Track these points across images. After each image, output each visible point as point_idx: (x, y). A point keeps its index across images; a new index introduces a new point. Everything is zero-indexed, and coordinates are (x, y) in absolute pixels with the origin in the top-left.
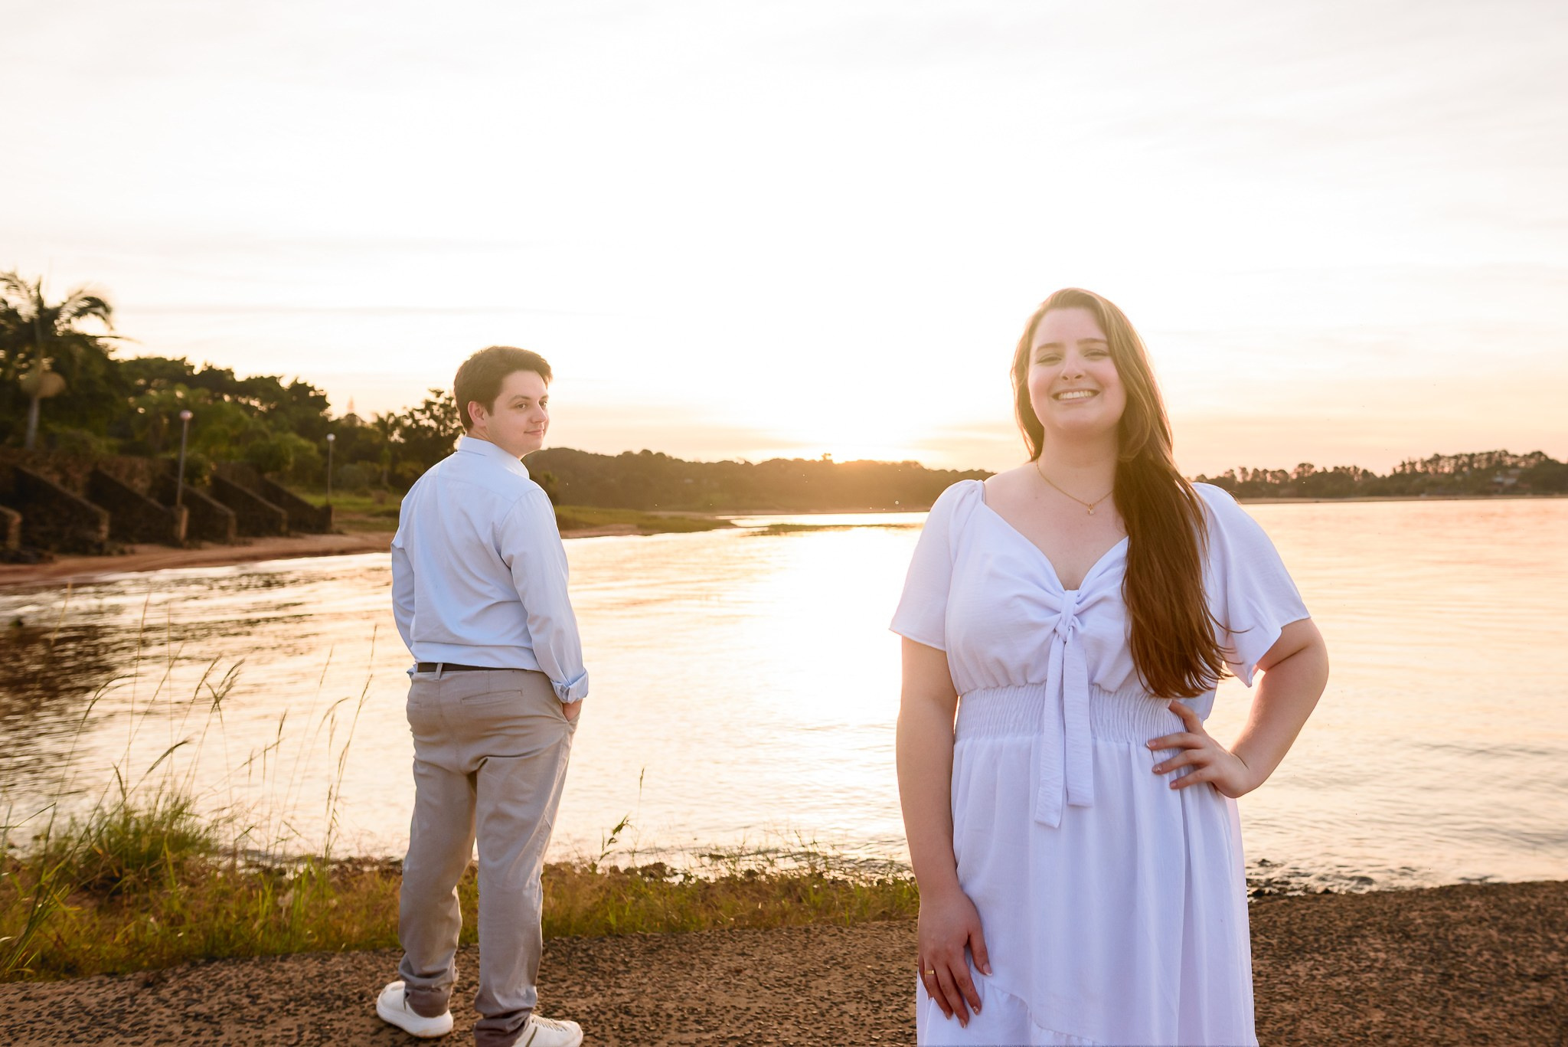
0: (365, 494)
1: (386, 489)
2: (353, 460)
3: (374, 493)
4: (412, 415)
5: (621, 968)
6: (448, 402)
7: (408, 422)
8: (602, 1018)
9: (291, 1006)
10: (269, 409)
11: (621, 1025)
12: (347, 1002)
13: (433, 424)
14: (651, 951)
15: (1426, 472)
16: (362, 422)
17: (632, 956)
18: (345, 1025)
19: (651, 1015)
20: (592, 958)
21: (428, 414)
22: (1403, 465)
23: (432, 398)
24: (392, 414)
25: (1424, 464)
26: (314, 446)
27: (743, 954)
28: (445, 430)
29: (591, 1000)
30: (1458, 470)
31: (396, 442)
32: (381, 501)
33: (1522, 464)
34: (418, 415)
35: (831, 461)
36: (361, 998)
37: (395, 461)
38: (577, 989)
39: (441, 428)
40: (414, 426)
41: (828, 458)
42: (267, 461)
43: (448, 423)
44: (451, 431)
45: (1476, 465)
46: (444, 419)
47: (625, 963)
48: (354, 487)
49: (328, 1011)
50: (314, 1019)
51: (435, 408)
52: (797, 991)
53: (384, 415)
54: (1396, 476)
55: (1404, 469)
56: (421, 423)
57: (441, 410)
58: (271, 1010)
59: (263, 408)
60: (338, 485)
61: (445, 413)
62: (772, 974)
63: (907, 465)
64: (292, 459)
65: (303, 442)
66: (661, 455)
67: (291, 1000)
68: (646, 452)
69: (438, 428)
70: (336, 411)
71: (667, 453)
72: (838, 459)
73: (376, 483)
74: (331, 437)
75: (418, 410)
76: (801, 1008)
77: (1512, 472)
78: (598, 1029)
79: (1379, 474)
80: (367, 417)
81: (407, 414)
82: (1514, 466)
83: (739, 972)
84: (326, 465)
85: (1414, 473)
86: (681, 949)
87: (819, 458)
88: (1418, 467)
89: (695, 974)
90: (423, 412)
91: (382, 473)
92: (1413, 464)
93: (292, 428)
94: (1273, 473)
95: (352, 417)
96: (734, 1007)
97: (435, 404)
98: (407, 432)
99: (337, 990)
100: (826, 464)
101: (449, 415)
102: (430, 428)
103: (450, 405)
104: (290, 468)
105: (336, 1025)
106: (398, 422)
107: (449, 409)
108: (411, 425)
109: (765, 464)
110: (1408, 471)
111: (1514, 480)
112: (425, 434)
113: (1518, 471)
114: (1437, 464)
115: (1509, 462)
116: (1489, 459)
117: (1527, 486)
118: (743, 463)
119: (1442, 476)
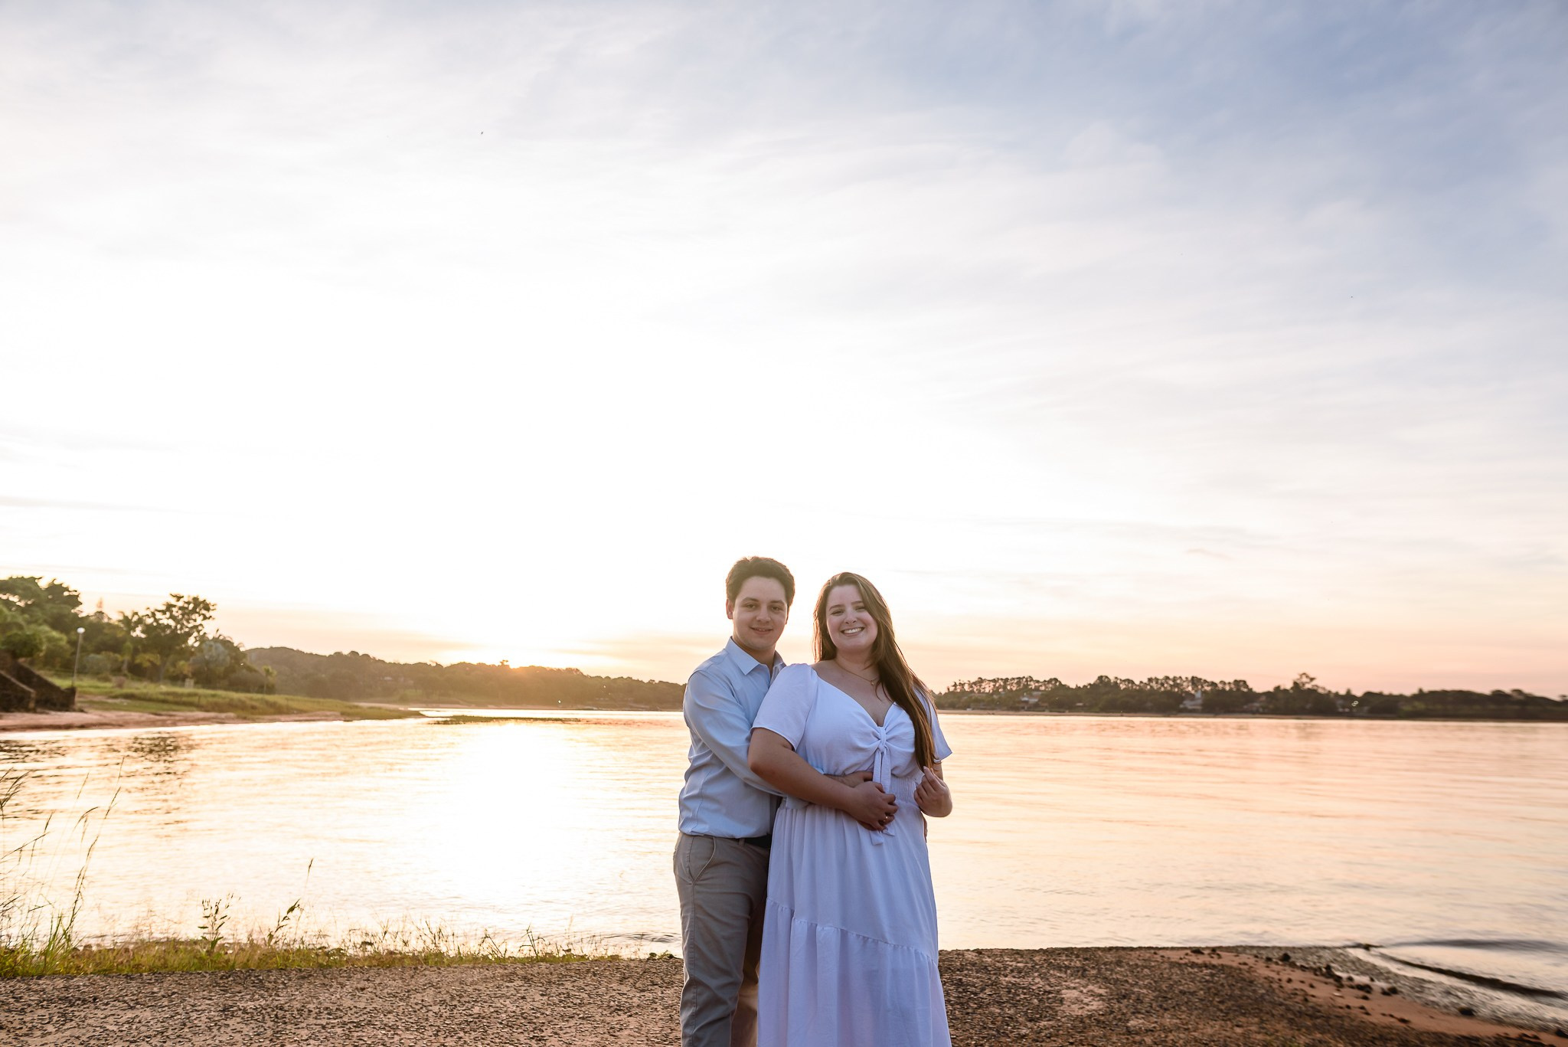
0: (106, 680)
1: (125, 675)
2: (98, 651)
3: (114, 679)
4: (154, 615)
5: (281, 986)
6: (186, 605)
7: (149, 621)
8: (264, 1011)
10: (26, 604)
11: (276, 1015)
13: (172, 623)
14: (303, 978)
15: (972, 691)
16: (109, 619)
17: (290, 980)
19: (298, 1010)
20: (261, 981)
21: (168, 614)
22: (955, 685)
23: (173, 601)
24: (136, 613)
25: (971, 685)
26: (65, 637)
28: (181, 629)
29: (257, 1003)
30: (996, 691)
31: (138, 639)
32: (120, 686)
33: (1043, 688)
34: (159, 615)
35: (508, 666)
37: (136, 652)
38: (248, 997)
39: (179, 626)
40: (155, 624)
41: (505, 663)
42: (25, 647)
43: (185, 623)
44: (187, 630)
45: (1009, 688)
46: (182, 619)
47: (283, 983)
48: (97, 673)
51: (174, 609)
53: (129, 614)
54: (949, 693)
55: (955, 689)
56: (161, 622)
57: (180, 612)
59: (22, 604)
60: (83, 671)
61: (183, 615)
63: (569, 670)
64: (44, 647)
65: (55, 634)
66: (366, 656)
68: (354, 653)
69: (176, 627)
70: (86, 609)
71: (372, 655)
72: (514, 665)
73: (117, 671)
74: (81, 630)
75: (159, 611)
77: (1035, 693)
78: (261, 1017)
80: (114, 616)
81: (149, 613)
82: (1037, 689)
83: (363, 990)
84: (74, 653)
85: (963, 692)
86: (325, 977)
87: (497, 663)
88: (966, 688)
89: (332, 990)
90: (164, 612)
91: (123, 662)
92: (962, 685)
93: (46, 622)
95: (100, 614)
97: (175, 606)
98: (148, 629)
100: (503, 667)
101: (186, 617)
102: (168, 626)
103: (187, 608)
104: (42, 654)
106: (140, 621)
107: (187, 611)
108: (152, 624)
109: (453, 666)
110: (959, 690)
111: (1036, 700)
112: (164, 631)
113: (1040, 693)
114: (980, 686)
115: (1033, 685)
116: (1018, 683)
117: (1046, 704)
118: (435, 665)
119: (984, 695)
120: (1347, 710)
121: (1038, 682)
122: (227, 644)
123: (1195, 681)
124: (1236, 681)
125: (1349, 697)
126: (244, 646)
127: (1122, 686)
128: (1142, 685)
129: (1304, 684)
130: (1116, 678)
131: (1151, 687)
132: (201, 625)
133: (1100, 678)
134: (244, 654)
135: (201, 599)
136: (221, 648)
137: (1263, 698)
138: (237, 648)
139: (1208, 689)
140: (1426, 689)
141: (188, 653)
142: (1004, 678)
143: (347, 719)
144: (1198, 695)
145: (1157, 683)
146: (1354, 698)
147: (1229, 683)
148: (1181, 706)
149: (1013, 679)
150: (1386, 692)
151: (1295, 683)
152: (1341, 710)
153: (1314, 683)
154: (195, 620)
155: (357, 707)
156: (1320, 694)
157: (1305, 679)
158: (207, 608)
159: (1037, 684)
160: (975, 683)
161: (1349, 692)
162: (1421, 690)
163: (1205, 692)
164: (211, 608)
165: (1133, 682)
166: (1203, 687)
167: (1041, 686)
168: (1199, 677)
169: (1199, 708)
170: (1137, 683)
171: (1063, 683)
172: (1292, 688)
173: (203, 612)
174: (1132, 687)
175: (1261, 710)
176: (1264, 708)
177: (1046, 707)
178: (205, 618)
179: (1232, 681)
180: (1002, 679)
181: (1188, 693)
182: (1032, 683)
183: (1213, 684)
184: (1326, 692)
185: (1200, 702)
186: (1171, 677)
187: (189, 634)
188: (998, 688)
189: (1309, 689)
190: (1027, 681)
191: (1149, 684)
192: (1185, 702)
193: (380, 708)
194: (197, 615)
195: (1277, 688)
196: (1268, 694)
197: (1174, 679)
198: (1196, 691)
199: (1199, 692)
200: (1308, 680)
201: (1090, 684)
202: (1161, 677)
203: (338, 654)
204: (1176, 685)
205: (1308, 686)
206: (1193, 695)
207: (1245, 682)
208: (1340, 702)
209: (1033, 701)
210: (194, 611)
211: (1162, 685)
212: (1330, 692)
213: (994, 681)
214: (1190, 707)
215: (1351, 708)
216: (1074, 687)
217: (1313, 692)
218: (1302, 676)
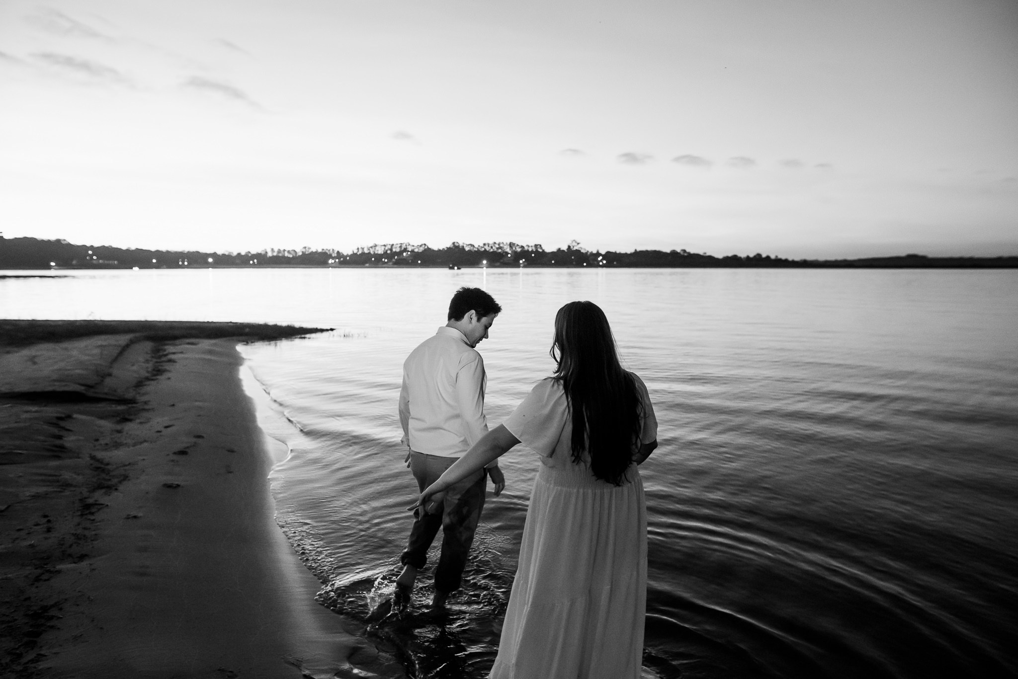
22: (358, 249)
25: (369, 249)
30: (385, 252)
33: (417, 250)
45: (394, 250)
54: (356, 255)
55: (358, 251)
63: (58, 240)
77: (412, 253)
79: (345, 254)
82: (413, 251)
85: (363, 253)
88: (366, 251)
92: (363, 249)
94: (289, 252)
110: (360, 252)
113: (415, 253)
114: (375, 249)
115: (410, 248)
116: (400, 247)
119: (377, 255)
120: (595, 262)
121: (413, 246)
123: (511, 245)
124: (535, 245)
125: (598, 254)
127: (467, 249)
128: (479, 248)
129: (573, 247)
130: (464, 243)
131: (485, 249)
137: (551, 255)
139: (519, 249)
140: (638, 250)
145: (488, 246)
146: (601, 255)
147: (532, 246)
149: (397, 244)
150: (618, 252)
151: (569, 247)
152: (592, 262)
153: (579, 246)
156: (583, 253)
157: (574, 244)
159: (412, 248)
160: (371, 247)
161: (598, 252)
162: (636, 250)
163: (516, 252)
165: (474, 246)
166: (516, 248)
168: (514, 242)
170: (476, 246)
171: (430, 247)
172: (567, 249)
174: (473, 249)
175: (548, 263)
180: (389, 245)
181: (507, 252)
183: (522, 247)
184: (586, 251)
186: (497, 242)
188: (387, 251)
189: (576, 250)
190: (405, 245)
191: (484, 247)
195: (559, 249)
196: (553, 253)
197: (499, 244)
198: (511, 251)
199: (513, 252)
200: (576, 244)
201: (447, 248)
202: (491, 242)
204: (500, 248)
205: (576, 248)
206: (510, 253)
207: (540, 245)
208: (592, 257)
211: (492, 247)
212: (588, 251)
213: (384, 246)
214: (507, 262)
215: (598, 261)
216: (436, 249)
217: (578, 251)
218: (574, 242)
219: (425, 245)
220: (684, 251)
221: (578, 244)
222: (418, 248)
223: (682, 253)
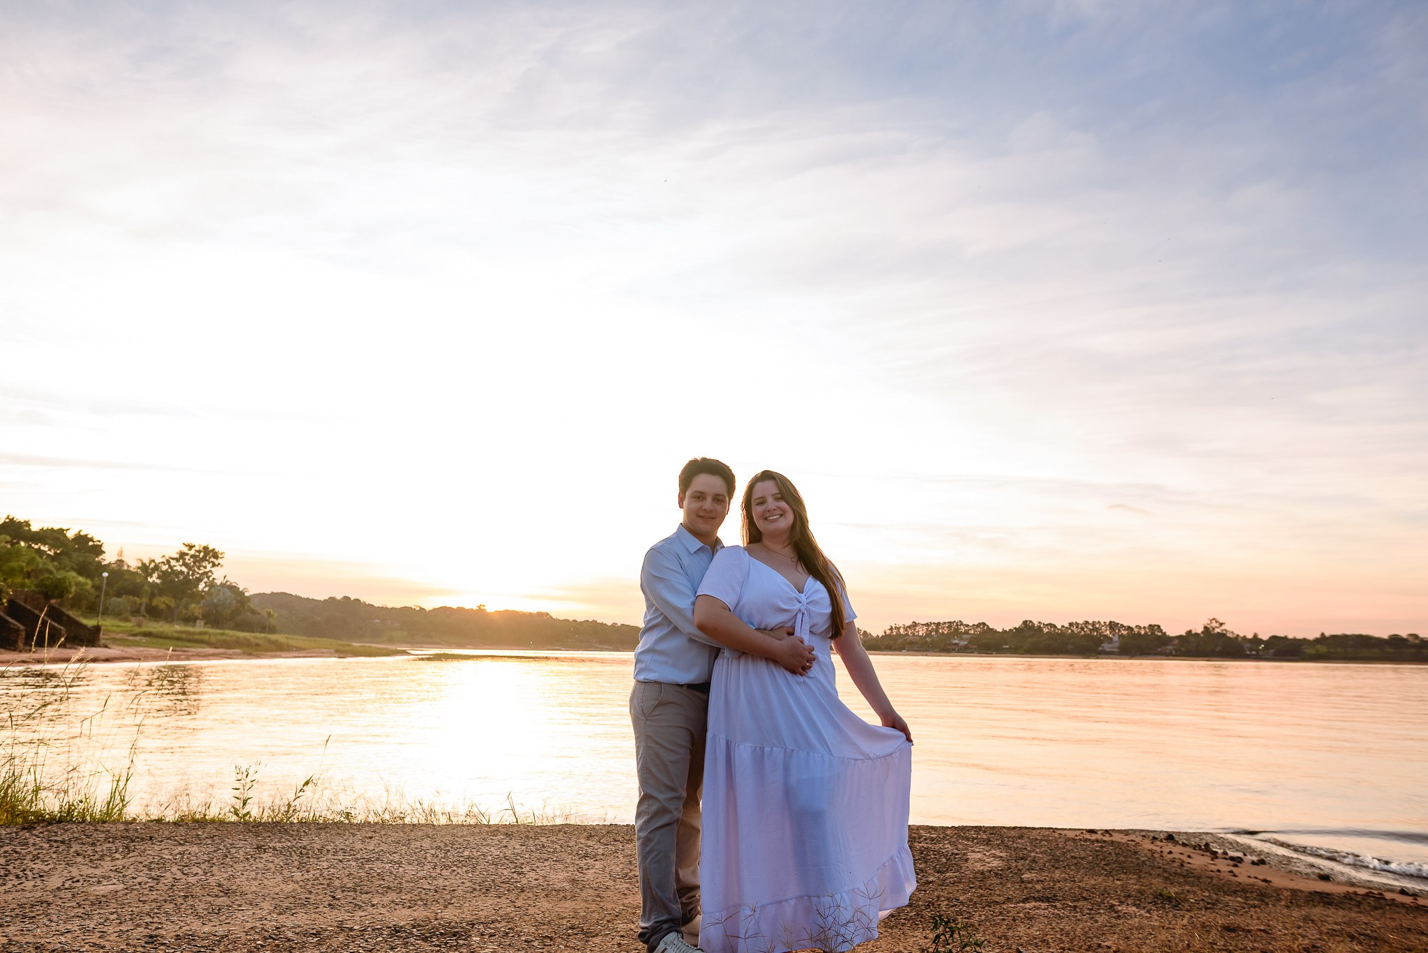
0: (127, 620)
1: (144, 616)
2: (119, 594)
4: (168, 562)
5: (303, 834)
6: (197, 554)
7: (165, 568)
8: (290, 850)
9: (111, 839)
10: (55, 553)
11: (301, 853)
12: (143, 839)
13: (184, 569)
14: (321, 829)
15: (907, 635)
16: (128, 566)
17: (310, 830)
18: (143, 848)
19: (318, 850)
20: (286, 830)
21: (181, 562)
22: (891, 629)
23: (185, 550)
24: (153, 561)
25: (906, 629)
26: (90, 582)
27: (375, 832)
28: (193, 575)
29: (284, 844)
30: (929, 634)
31: (154, 584)
32: (140, 625)
33: (972, 632)
34: (173, 563)
35: (485, 610)
36: (151, 838)
37: (153, 594)
38: (277, 840)
39: (191, 573)
40: (170, 570)
41: (482, 608)
42: (55, 590)
43: (196, 569)
44: (198, 576)
45: (940, 631)
46: (193, 566)
47: (304, 832)
48: (119, 614)
49: (132, 842)
50: (125, 845)
51: (187, 557)
52: (402, 845)
53: (146, 562)
54: (886, 636)
55: (892, 632)
56: (175, 568)
57: (192, 560)
58: (98, 841)
59: (51, 553)
60: (107, 613)
61: (194, 562)
62: (390, 839)
63: (540, 614)
64: (73, 589)
65: (81, 579)
66: (357, 601)
67: (110, 838)
68: (346, 598)
69: (188, 573)
70: (109, 557)
71: (362, 600)
72: (490, 608)
73: (136, 612)
74: (105, 574)
75: (173, 559)
76: (403, 851)
77: (965, 636)
78: (288, 853)
79: (874, 635)
80: (132, 563)
81: (164, 560)
82: (966, 632)
83: (371, 838)
84: (99, 596)
85: (899, 635)
86: (338, 828)
87: (475, 608)
88: (902, 631)
89: (345, 837)
90: (177, 560)
91: (141, 605)
92: (898, 629)
93: (72, 569)
95: (121, 562)
96: (366, 849)
97: (187, 554)
98: (163, 575)
99: (136, 834)
100: (481, 611)
101: (197, 564)
102: (182, 572)
103: (199, 556)
104: (70, 597)
105: (137, 847)
106: (157, 568)
107: (198, 559)
108: (167, 570)
109: (435, 610)
110: (894, 634)
111: (966, 643)
112: (178, 577)
113: (969, 636)
114: (914, 629)
115: (963, 629)
116: (949, 627)
117: (975, 647)
118: (419, 609)
119: (918, 638)
120: (1254, 653)
121: (967, 626)
122: (233, 589)
123: (1113, 626)
124: (1150, 625)
125: (1256, 640)
126: (248, 591)
127: (1045, 630)
128: (1063, 629)
129: (1214, 629)
130: (1040, 622)
131: (1072, 631)
132: (210, 571)
133: (1025, 622)
134: (249, 598)
135: (211, 548)
136: (228, 593)
137: (1176, 641)
138: (242, 593)
139: (1125, 633)
140: (1327, 634)
141: (198, 597)
142: (936, 622)
143: (341, 656)
144: (1116, 638)
145: (1077, 627)
146: (1261, 641)
147: (1144, 628)
148: (1100, 649)
149: (945, 623)
150: (1290, 636)
151: (1206, 628)
152: (1248, 653)
153: (1223, 627)
154: (205, 567)
155: (349, 645)
156: (1229, 638)
157: (1214, 624)
158: (216, 556)
159: (966, 628)
160: (909, 627)
161: (1255, 636)
162: (1323, 634)
163: (1122, 636)
164: (220, 556)
165: (1055, 626)
166: (1119, 631)
167: (970, 629)
168: (1116, 621)
169: (1116, 650)
170: (1059, 627)
171: (991, 627)
172: (1202, 632)
173: (212, 559)
174: (1054, 631)
175: (1174, 652)
176: (1176, 651)
177: (975, 649)
178: (214, 565)
179: (1147, 626)
180: (934, 623)
181: (1106, 636)
182: (962, 627)
183: (1130, 628)
184: (1235, 636)
185: (1117, 644)
186: (1091, 621)
187: (199, 580)
188: (931, 631)
189: (1218, 633)
190: (957, 625)
191: (1070, 629)
192: (1103, 645)
193: (370, 647)
194: (207, 563)
195: (1189, 632)
196: (1180, 637)
197: (1094, 624)
198: (1114, 635)
199: (1117, 635)
200: (1218, 625)
201: (1015, 628)
202: (1081, 621)
203: (332, 599)
204: (1095, 629)
205: (1217, 630)
206: (1111, 639)
207: (1159, 626)
208: (1247, 645)
209: (963, 643)
210: (204, 559)
211: (1082, 629)
212: (1238, 635)
213: (927, 625)
214: (1108, 650)
215: (1258, 651)
216: (1000, 630)
217: (1222, 635)
218: (1214, 621)
219: (984, 624)
220: (1416, 636)
221: (1221, 624)
222: (974, 628)
223: (1411, 639)
